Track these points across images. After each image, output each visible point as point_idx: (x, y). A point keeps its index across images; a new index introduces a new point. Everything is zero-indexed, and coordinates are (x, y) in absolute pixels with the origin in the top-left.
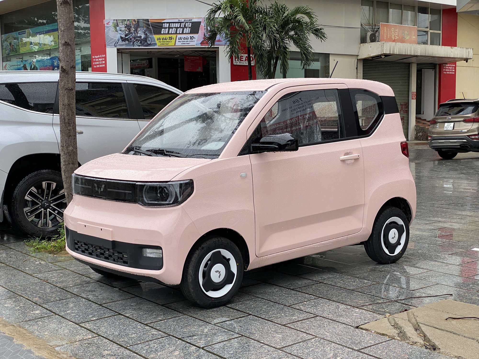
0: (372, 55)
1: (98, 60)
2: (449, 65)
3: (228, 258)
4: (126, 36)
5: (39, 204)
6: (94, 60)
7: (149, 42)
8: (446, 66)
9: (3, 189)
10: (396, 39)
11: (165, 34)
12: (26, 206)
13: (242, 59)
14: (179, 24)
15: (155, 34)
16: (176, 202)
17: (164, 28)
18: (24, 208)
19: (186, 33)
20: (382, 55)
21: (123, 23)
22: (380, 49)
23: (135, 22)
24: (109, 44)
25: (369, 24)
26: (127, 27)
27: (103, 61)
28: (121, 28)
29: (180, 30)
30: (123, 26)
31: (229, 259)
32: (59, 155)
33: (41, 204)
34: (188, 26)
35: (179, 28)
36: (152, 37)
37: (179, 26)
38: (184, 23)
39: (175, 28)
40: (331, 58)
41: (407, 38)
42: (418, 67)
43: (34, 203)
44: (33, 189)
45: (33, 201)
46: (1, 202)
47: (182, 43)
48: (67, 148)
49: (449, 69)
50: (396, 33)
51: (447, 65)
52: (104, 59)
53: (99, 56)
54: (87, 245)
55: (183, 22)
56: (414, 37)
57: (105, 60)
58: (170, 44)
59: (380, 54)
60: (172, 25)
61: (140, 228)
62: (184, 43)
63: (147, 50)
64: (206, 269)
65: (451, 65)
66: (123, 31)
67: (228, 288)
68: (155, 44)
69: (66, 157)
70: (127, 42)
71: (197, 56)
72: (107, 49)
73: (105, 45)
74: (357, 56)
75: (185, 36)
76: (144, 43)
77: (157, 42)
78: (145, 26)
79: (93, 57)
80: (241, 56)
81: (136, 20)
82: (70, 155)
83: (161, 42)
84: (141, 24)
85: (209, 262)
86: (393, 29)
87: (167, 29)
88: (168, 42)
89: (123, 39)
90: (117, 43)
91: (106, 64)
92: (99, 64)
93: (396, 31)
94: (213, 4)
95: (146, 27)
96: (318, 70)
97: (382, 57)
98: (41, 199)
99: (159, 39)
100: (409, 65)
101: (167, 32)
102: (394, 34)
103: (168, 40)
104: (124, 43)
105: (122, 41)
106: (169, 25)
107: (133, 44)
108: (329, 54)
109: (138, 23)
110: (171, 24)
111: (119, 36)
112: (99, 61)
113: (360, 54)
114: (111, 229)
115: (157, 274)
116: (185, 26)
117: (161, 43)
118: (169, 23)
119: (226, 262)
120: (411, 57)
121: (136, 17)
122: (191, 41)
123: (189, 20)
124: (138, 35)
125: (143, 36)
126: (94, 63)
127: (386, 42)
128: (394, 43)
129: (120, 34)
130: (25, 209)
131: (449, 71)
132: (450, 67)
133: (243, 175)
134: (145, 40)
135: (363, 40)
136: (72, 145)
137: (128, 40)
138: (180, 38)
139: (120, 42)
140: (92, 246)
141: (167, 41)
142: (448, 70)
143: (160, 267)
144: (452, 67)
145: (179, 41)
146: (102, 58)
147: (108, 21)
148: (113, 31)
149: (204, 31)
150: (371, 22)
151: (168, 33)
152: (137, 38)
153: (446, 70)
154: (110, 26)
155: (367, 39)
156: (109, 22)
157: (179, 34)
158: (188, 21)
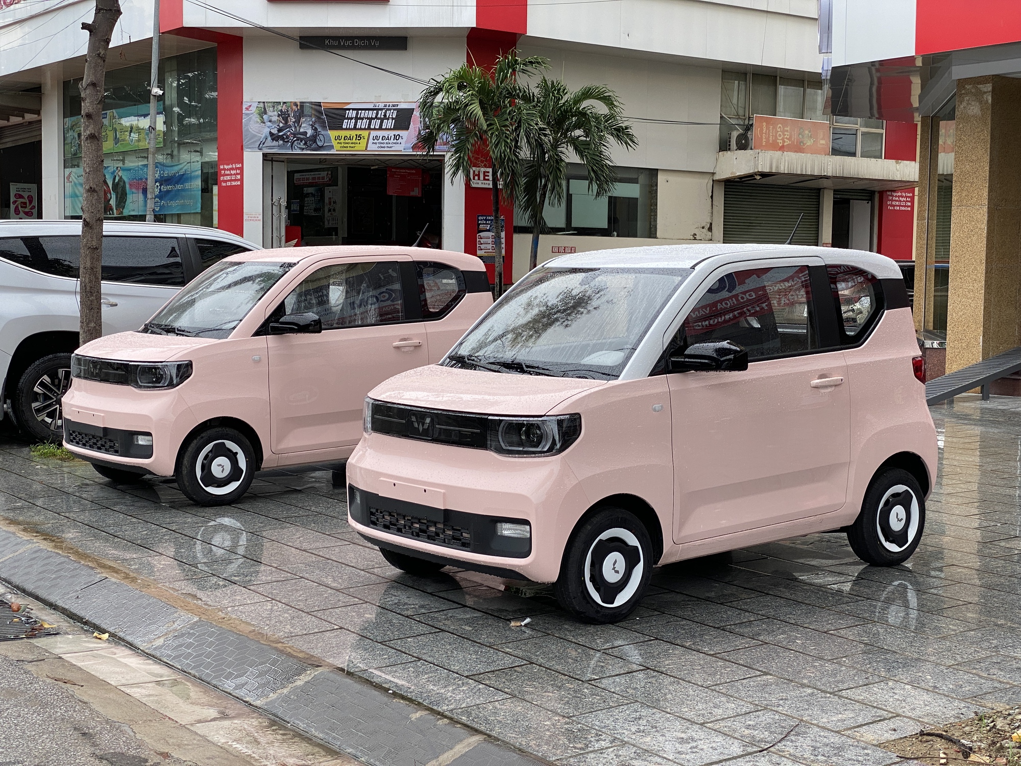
0: (738, 174)
1: (228, 172)
2: (899, 194)
3: (235, 452)
4: (280, 130)
5: (53, 399)
6: (223, 172)
7: (320, 144)
8: (892, 196)
9: (5, 376)
10: (785, 144)
11: (349, 129)
12: (37, 400)
13: (486, 178)
14: (375, 112)
15: (332, 128)
16: (171, 385)
17: (348, 118)
18: (33, 402)
19: (386, 129)
20: (756, 174)
21: (276, 108)
22: (752, 163)
23: (297, 107)
24: (248, 145)
25: (738, 115)
26: (281, 115)
27: (237, 174)
28: (271, 116)
29: (376, 124)
30: (276, 113)
31: (237, 453)
32: (78, 333)
33: (55, 399)
34: (391, 116)
35: (374, 119)
36: (326, 135)
37: (374, 116)
38: (384, 111)
39: (368, 118)
40: (661, 178)
41: (809, 143)
42: (836, 196)
43: (46, 397)
44: (46, 378)
45: (44, 394)
46: (2, 394)
47: (380, 145)
48: (88, 324)
49: (900, 201)
50: (785, 133)
51: (895, 194)
52: (238, 171)
53: (230, 166)
54: (81, 435)
55: (381, 109)
56: (823, 142)
57: (242, 174)
58: (358, 147)
59: (751, 171)
60: (363, 114)
61: (131, 412)
62: (382, 145)
63: (319, 157)
64: (205, 462)
65: (904, 194)
66: (275, 122)
67: (234, 486)
68: (332, 147)
69: (86, 336)
70: (281, 142)
71: (412, 169)
72: (245, 153)
73: (242, 146)
74: (713, 174)
75: (385, 133)
76: (311, 145)
77: (334, 143)
78: (314, 115)
79: (222, 167)
80: (484, 172)
81: (299, 104)
82: (91, 333)
83: (341, 143)
84: (307, 111)
85: (210, 454)
86: (780, 127)
87: (353, 121)
88: (354, 143)
89: (274, 137)
90: (264, 144)
91: (242, 180)
92: (231, 180)
93: (787, 131)
94: (431, 81)
95: (316, 116)
96: (637, 199)
97: (756, 177)
98: (55, 392)
99: (338, 138)
100: (819, 193)
101: (352, 126)
102: (782, 136)
103: (354, 141)
104: (275, 143)
105: (273, 140)
106: (357, 114)
107: (292, 147)
108: (657, 170)
109: (301, 109)
110: (360, 112)
111: (266, 131)
112: (231, 175)
113: (717, 171)
114: (102, 415)
115: (147, 462)
116: (385, 115)
117: (342, 145)
118: (358, 110)
119: (232, 457)
120: (814, 178)
121: (298, 99)
122: (395, 143)
123: (394, 106)
124: (302, 130)
125: (310, 132)
126: (222, 178)
127: (764, 151)
128: (779, 153)
129: (269, 127)
130: (34, 405)
131: (900, 206)
132: (902, 197)
133: (256, 359)
134: (314, 139)
135: (724, 146)
136: (95, 320)
137: (283, 139)
138: (377, 138)
139: (269, 142)
140: (86, 435)
141: (351, 141)
142: (897, 203)
143: (150, 456)
144: (906, 197)
145: (374, 141)
146: (237, 169)
147: (249, 104)
148: (257, 122)
149: (419, 125)
150: (741, 112)
151: (355, 128)
152: (299, 136)
153: (894, 203)
154: (252, 114)
155: (731, 144)
156: (250, 106)
157: (375, 129)
158: (390, 107)
